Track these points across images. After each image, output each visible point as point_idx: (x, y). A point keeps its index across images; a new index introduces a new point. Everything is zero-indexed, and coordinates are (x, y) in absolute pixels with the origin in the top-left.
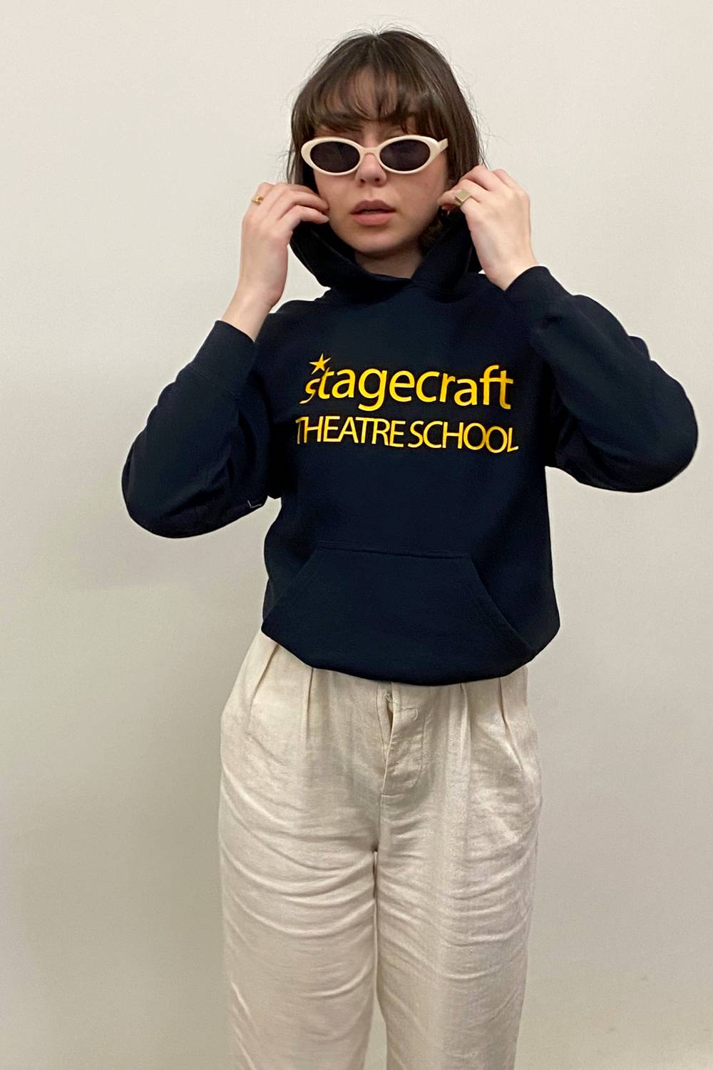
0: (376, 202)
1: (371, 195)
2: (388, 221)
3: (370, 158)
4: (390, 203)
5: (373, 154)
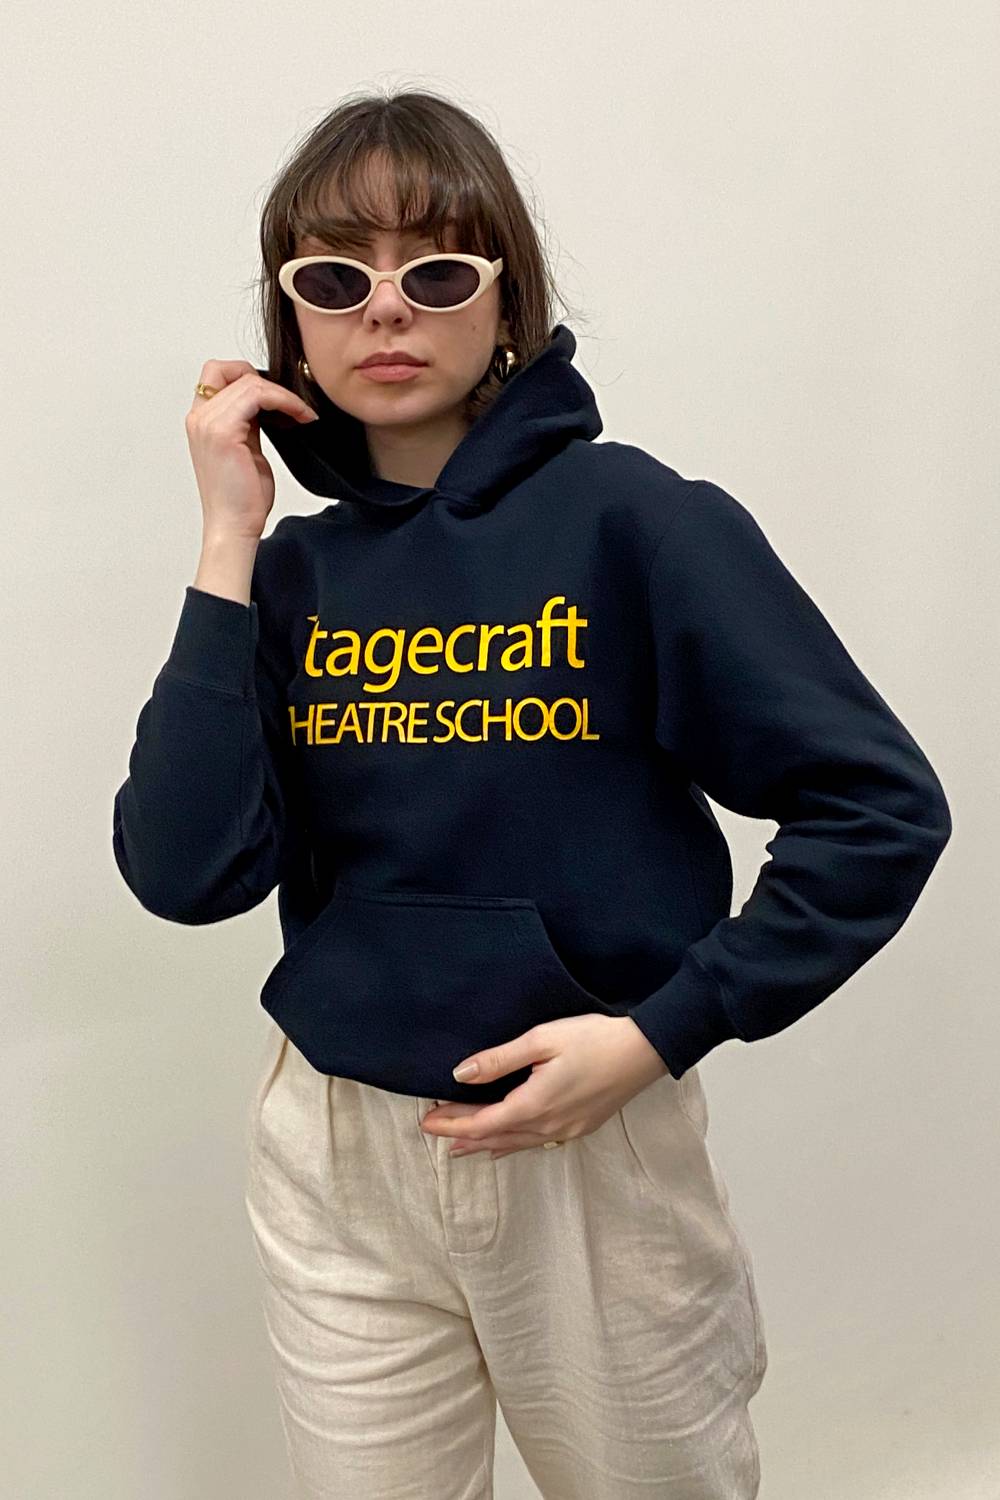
0: (396, 352)
2: (415, 376)
3: (386, 287)
4: (418, 355)
5: (392, 282)
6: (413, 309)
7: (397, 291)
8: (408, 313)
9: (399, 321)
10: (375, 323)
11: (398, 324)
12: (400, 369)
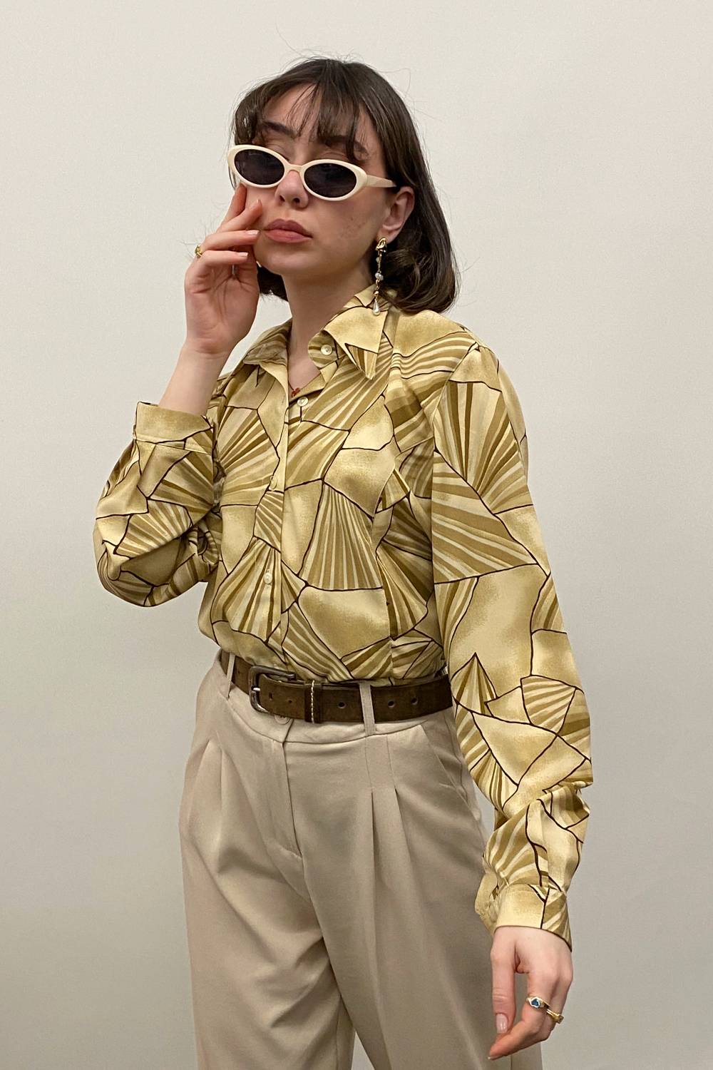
0: (291, 222)
1: (288, 215)
2: (303, 242)
3: (294, 175)
4: (306, 227)
5: (298, 173)
6: (310, 195)
7: (301, 180)
8: (305, 196)
9: (297, 200)
10: (282, 199)
11: (296, 202)
12: (294, 234)
